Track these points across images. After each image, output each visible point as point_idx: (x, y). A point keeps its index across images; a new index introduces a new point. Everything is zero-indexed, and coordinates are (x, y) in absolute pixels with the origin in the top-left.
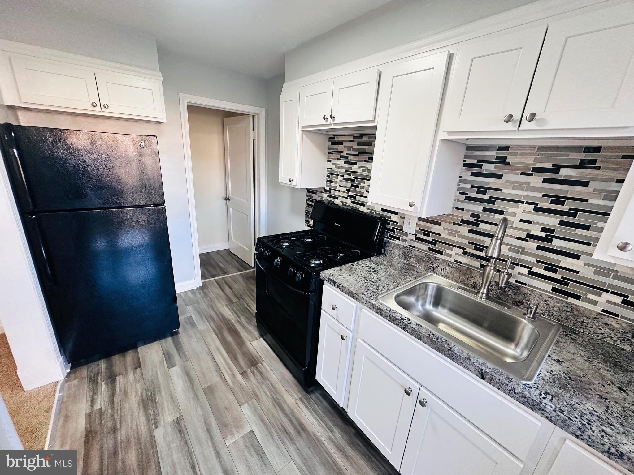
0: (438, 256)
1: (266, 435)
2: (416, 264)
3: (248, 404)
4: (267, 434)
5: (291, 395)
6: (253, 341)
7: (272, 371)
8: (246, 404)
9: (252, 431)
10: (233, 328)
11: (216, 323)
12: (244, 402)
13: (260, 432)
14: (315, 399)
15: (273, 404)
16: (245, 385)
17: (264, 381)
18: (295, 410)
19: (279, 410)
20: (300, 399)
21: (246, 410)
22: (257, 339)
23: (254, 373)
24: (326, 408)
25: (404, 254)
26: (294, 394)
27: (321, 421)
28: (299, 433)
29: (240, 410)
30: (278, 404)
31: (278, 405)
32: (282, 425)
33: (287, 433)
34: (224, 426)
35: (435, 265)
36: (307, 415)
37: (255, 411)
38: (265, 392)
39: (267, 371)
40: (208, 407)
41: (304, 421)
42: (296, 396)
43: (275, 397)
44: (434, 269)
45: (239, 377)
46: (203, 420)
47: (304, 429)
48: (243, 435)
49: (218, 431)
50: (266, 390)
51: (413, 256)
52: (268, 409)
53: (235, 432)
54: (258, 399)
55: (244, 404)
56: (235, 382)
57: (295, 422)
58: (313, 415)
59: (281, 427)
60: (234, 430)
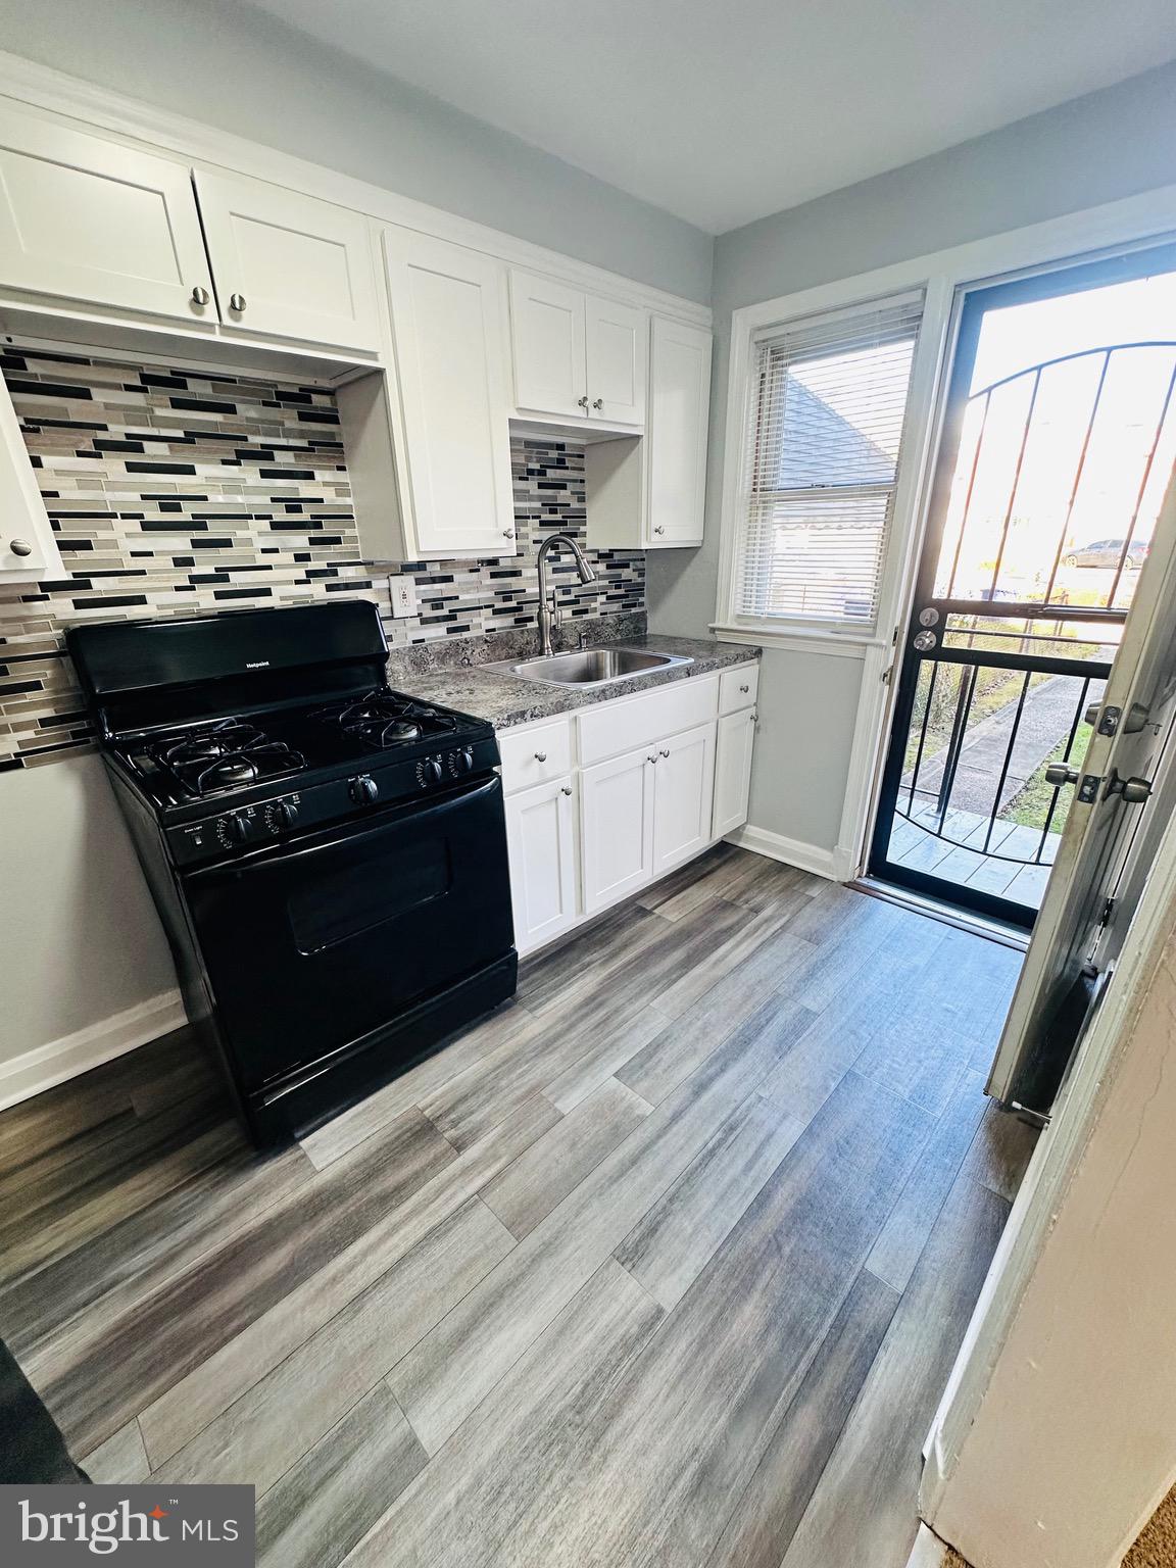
0: (465, 635)
1: (618, 1050)
2: (440, 668)
3: (556, 1101)
4: (615, 1048)
5: (523, 1027)
6: (311, 1165)
7: (454, 1076)
8: (557, 1105)
9: (616, 1075)
10: (194, 1280)
11: (114, 1398)
12: (551, 1112)
13: (613, 1061)
14: (529, 990)
15: (550, 1053)
16: (499, 1128)
17: (487, 1088)
18: (560, 1014)
19: (562, 1040)
20: (531, 1011)
21: (571, 1103)
22: (304, 1156)
23: (460, 1118)
24: (547, 973)
25: (413, 662)
26: (522, 1022)
27: (575, 978)
28: (601, 1004)
29: (573, 1115)
30: (548, 1044)
31: (548, 1046)
32: (592, 1030)
33: (607, 1019)
34: (617, 1135)
35: (469, 652)
36: (567, 996)
37: (570, 1084)
38: (521, 1076)
39: (452, 1088)
40: (576, 1192)
41: (580, 999)
42: (525, 1020)
43: (533, 1054)
44: (469, 660)
45: (472, 1153)
46: (615, 1186)
47: (592, 998)
48: (627, 1088)
49: (630, 1139)
50: (513, 1076)
51: (432, 657)
52: (564, 1058)
53: (625, 1104)
54: (538, 1086)
55: (556, 1110)
56: (494, 1156)
57: (584, 1011)
58: (565, 989)
59: (598, 1030)
60: (621, 1107)
